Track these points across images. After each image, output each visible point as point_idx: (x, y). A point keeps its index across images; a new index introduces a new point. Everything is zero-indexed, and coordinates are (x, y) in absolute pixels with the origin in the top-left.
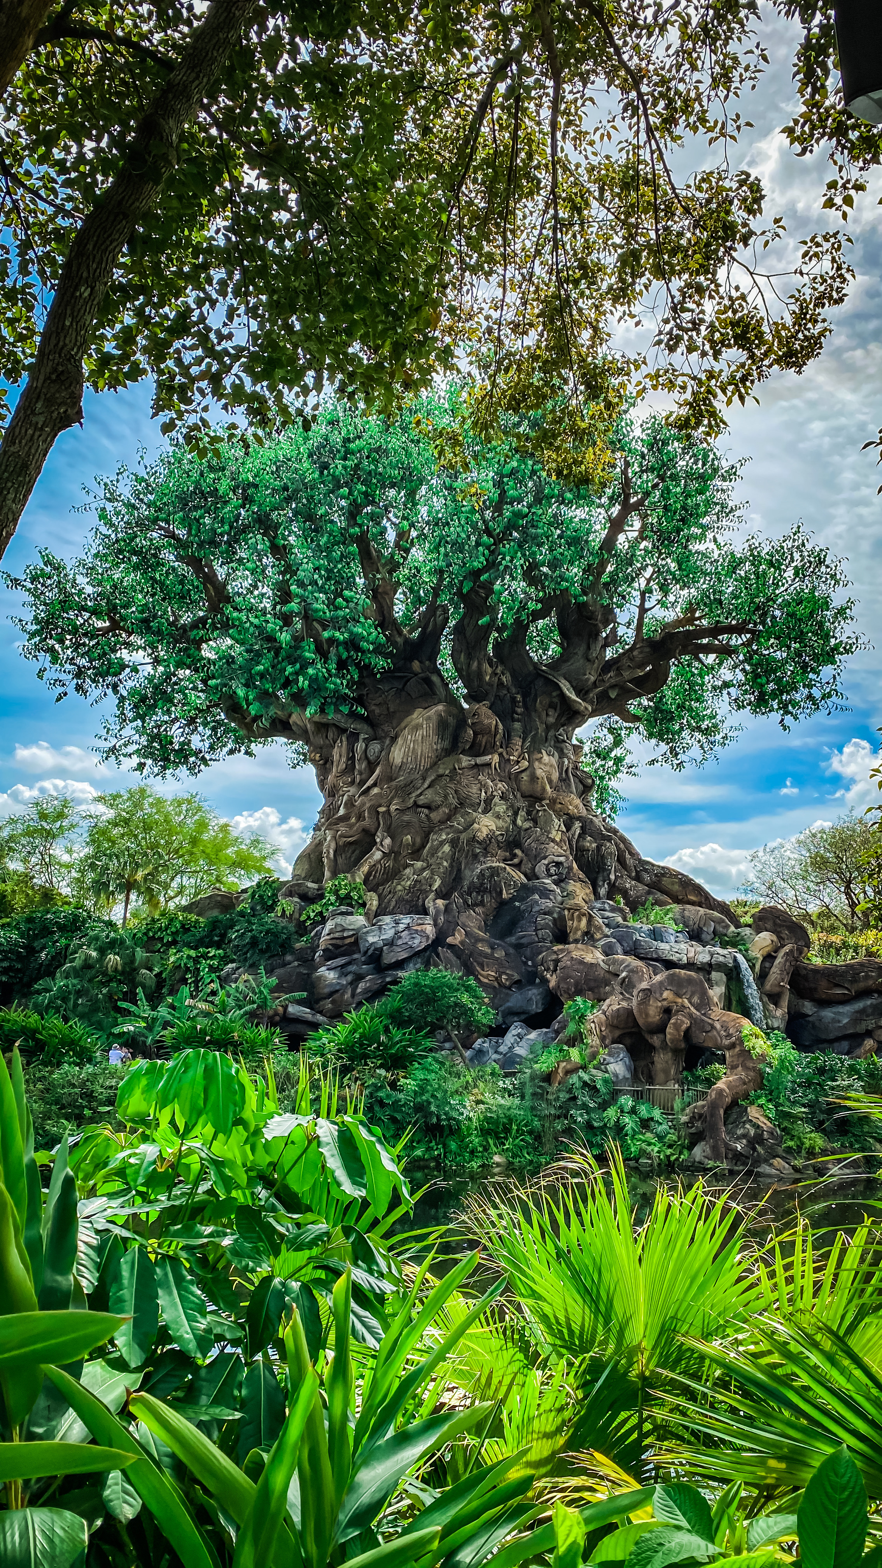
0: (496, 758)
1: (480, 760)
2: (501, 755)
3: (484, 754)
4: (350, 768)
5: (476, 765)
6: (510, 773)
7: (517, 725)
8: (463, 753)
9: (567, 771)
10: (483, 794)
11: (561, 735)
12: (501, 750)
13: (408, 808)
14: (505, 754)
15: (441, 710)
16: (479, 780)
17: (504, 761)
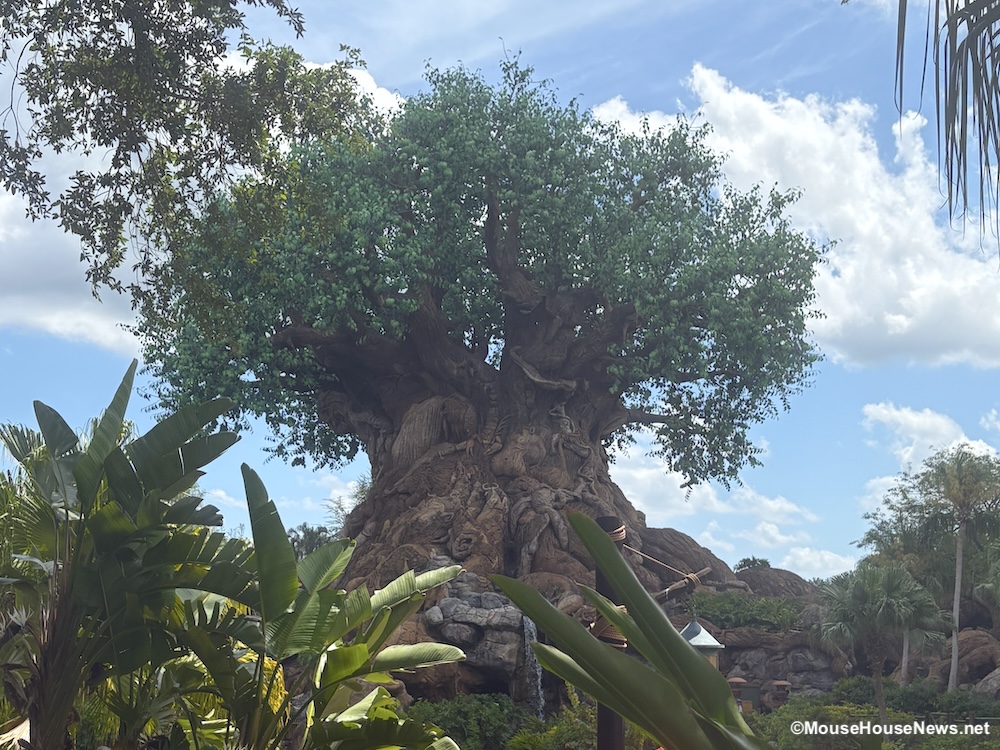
1: (459, 447)
2: (476, 440)
3: (462, 440)
5: (456, 451)
6: (483, 456)
7: (493, 411)
8: (448, 441)
9: (557, 446)
10: (453, 478)
11: (556, 412)
12: (476, 435)
13: (392, 495)
14: (479, 439)
15: (433, 403)
16: (456, 465)
17: (479, 446)
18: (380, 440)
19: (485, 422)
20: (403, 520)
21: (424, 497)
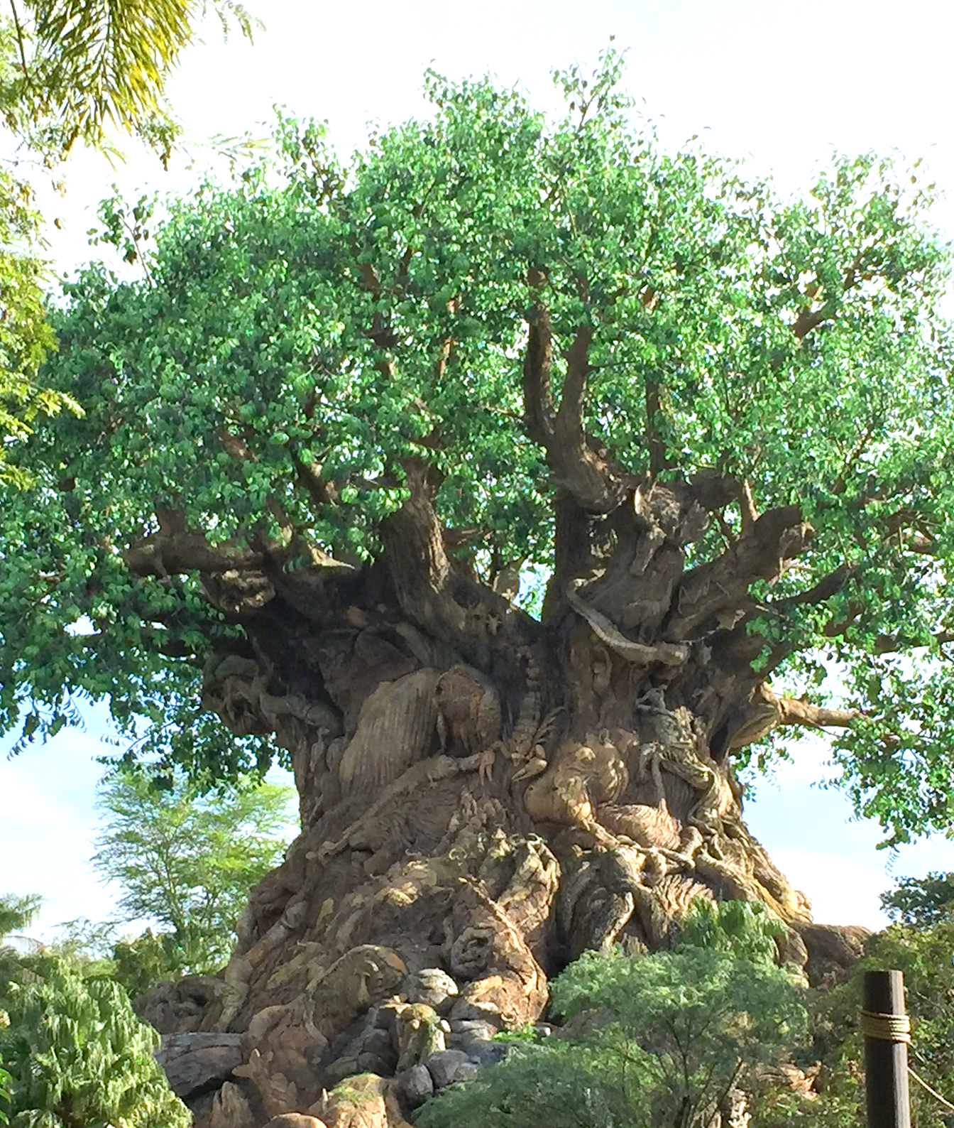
0: (488, 758)
1: (467, 763)
2: (497, 752)
3: (468, 752)
5: (460, 773)
6: (510, 784)
7: (530, 698)
8: (447, 753)
9: (649, 767)
10: (454, 821)
11: (647, 702)
12: (497, 743)
13: (339, 853)
14: (504, 750)
15: (420, 681)
16: (460, 797)
17: (503, 763)
18: (318, 748)
19: (516, 718)
20: (358, 900)
21: (399, 856)
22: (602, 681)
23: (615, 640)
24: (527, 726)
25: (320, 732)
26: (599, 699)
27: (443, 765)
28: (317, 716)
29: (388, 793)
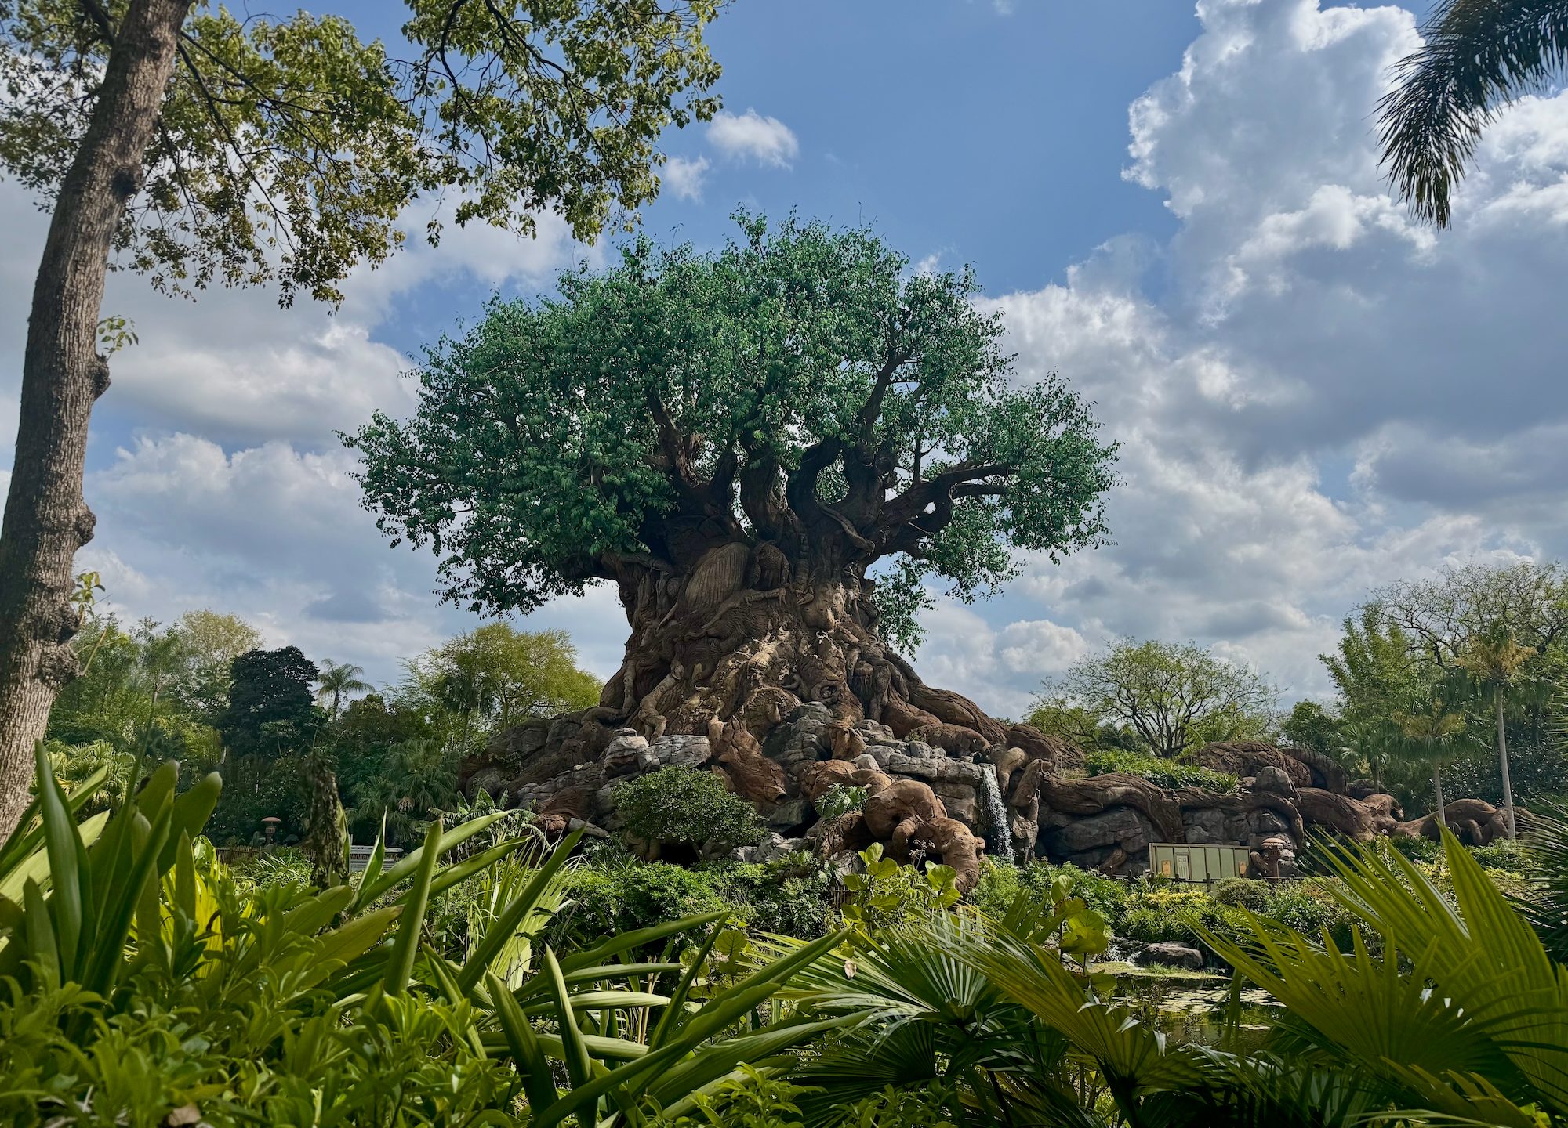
1: (768, 594)
2: (787, 589)
3: (772, 588)
4: (652, 604)
5: (764, 598)
6: (796, 605)
7: (803, 562)
8: (755, 587)
10: (770, 625)
11: (847, 570)
12: (788, 584)
13: (699, 639)
14: (791, 588)
15: (734, 548)
16: (767, 612)
17: (791, 594)
21: (742, 642)
22: (836, 556)
23: (855, 534)
24: (803, 577)
25: (663, 574)
26: (833, 565)
27: (755, 595)
28: (659, 565)
29: (723, 609)
